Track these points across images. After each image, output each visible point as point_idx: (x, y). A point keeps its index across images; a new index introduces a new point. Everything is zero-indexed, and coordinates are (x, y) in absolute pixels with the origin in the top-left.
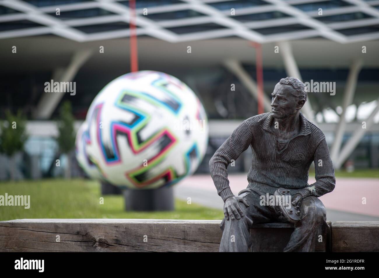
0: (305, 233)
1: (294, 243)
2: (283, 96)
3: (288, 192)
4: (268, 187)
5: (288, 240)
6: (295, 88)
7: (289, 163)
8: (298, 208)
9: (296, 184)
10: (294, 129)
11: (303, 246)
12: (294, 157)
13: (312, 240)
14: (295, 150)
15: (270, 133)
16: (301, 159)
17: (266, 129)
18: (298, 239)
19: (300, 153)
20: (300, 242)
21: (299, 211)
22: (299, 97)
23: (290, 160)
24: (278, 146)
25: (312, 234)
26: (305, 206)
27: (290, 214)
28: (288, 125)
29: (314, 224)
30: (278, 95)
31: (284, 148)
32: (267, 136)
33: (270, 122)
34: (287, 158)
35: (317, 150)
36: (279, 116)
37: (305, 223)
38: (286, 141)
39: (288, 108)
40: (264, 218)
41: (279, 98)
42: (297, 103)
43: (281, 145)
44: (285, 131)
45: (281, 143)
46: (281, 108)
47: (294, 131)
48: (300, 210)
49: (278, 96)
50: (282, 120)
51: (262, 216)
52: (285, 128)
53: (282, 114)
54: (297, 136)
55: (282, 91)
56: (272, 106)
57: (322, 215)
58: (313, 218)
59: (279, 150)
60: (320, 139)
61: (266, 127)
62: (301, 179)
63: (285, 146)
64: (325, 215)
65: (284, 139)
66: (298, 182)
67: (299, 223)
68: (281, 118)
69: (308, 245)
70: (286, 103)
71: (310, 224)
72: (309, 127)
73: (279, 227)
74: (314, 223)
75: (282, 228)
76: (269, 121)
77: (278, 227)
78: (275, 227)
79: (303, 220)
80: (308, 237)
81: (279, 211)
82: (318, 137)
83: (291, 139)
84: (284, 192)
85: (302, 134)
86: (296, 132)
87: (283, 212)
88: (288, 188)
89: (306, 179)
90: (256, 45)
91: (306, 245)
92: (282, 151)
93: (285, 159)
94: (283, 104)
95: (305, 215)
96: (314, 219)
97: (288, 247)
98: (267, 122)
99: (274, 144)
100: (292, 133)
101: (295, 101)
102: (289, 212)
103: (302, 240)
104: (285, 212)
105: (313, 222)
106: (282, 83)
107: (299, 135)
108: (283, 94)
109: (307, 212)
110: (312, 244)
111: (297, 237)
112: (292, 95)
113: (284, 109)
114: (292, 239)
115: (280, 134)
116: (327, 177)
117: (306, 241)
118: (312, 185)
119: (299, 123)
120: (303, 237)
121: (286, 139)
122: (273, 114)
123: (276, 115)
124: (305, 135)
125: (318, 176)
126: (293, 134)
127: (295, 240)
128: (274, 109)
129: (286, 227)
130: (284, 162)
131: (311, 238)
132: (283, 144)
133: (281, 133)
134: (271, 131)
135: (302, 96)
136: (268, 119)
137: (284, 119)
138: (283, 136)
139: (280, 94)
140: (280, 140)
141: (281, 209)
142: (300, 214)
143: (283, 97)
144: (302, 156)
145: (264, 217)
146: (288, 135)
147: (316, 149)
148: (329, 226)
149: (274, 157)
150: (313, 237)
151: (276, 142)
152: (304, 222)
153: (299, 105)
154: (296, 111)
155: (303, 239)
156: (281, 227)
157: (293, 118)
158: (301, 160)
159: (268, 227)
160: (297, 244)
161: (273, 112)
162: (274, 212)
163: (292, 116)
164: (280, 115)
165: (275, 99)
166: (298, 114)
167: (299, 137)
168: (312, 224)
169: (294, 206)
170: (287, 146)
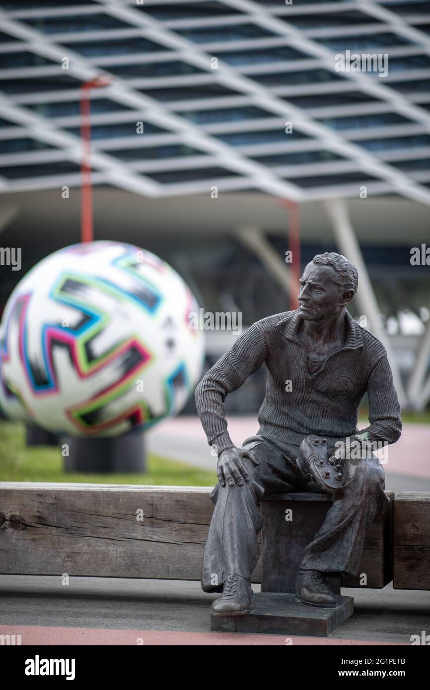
0: (350, 509)
1: (332, 525)
2: (319, 283)
3: (324, 442)
4: (290, 434)
5: (321, 521)
6: (338, 271)
7: (326, 394)
8: (339, 468)
9: (337, 429)
10: (336, 339)
11: (346, 532)
12: (334, 385)
13: (361, 522)
14: (337, 373)
15: (296, 344)
16: (346, 387)
17: (290, 337)
18: (338, 519)
19: (344, 379)
20: (341, 524)
21: (340, 474)
22: (345, 286)
23: (327, 390)
24: (309, 366)
25: (361, 512)
26: (351, 465)
27: (326, 478)
28: (325, 332)
29: (364, 496)
30: (310, 281)
31: (318, 369)
32: (292, 349)
33: (296, 327)
34: (323, 385)
35: (373, 374)
36: (311, 317)
37: (350, 493)
38: (322, 358)
39: (325, 303)
40: (283, 485)
41: (311, 287)
42: (340, 295)
43: (313, 364)
44: (321, 342)
45: (313, 361)
46: (315, 303)
47: (335, 341)
48: (342, 472)
49: (309, 283)
50: (316, 324)
51: (280, 480)
52: (321, 336)
53: (316, 313)
54: (340, 350)
55: (316, 275)
56: (300, 300)
57: (378, 481)
58: (363, 485)
59: (310, 373)
60: (378, 356)
61: (289, 334)
62: (346, 421)
63: (321, 366)
64: (382, 481)
65: (319, 354)
66: (341, 425)
67: (340, 494)
68: (315, 320)
69: (354, 530)
70: (323, 294)
71: (357, 494)
72: (361, 336)
73: (309, 500)
74: (364, 494)
75: (313, 502)
76: (295, 325)
77: (306, 500)
78: (301, 499)
79: (346, 488)
80: (354, 516)
81: (308, 473)
82: (375, 352)
83: (331, 355)
84: (317, 442)
85: (348, 347)
86: (338, 343)
87: (313, 474)
88: (323, 436)
89: (354, 422)
90: (290, 205)
91: (351, 529)
92: (315, 374)
93: (320, 387)
94: (317, 296)
95: (350, 480)
96: (365, 487)
97: (321, 532)
98: (292, 327)
99: (302, 363)
100: (332, 345)
101: (337, 293)
102: (324, 474)
103: (344, 521)
104: (317, 475)
105: (362, 492)
106: (317, 263)
107: (343, 348)
108: (319, 281)
109: (353, 475)
110: (360, 528)
111: (336, 517)
112: (333, 282)
113: (320, 305)
114: (328, 519)
115: (312, 347)
116: (389, 418)
117: (350, 523)
118: (363, 432)
119: (343, 329)
120: (347, 516)
121: (323, 354)
122: (301, 313)
123: (306, 314)
124: (354, 348)
125: (374, 416)
126: (333, 346)
127: (334, 522)
128: (304, 304)
129: (319, 499)
130: (318, 392)
131: (359, 518)
132: (317, 362)
133: (314, 344)
134: (297, 340)
135: (349, 284)
136: (293, 320)
137: (320, 322)
138: (318, 351)
139: (314, 280)
140: (313, 356)
141: (312, 470)
142: (343, 478)
143: (318, 285)
144: (348, 384)
145: (283, 482)
146: (326, 348)
147: (371, 372)
148: (389, 498)
149: (302, 384)
150: (363, 517)
151: (305, 361)
152: (348, 492)
153: (344, 299)
154: (338, 309)
155: (347, 519)
156: (311, 500)
157: (335, 320)
158: (346, 390)
159: (290, 499)
160: (336, 527)
161: (302, 310)
162: (301, 474)
163: (333, 317)
164: (312, 314)
165: (305, 287)
166: (342, 314)
167: (343, 351)
168: (361, 495)
169: (332, 465)
170: (324, 366)
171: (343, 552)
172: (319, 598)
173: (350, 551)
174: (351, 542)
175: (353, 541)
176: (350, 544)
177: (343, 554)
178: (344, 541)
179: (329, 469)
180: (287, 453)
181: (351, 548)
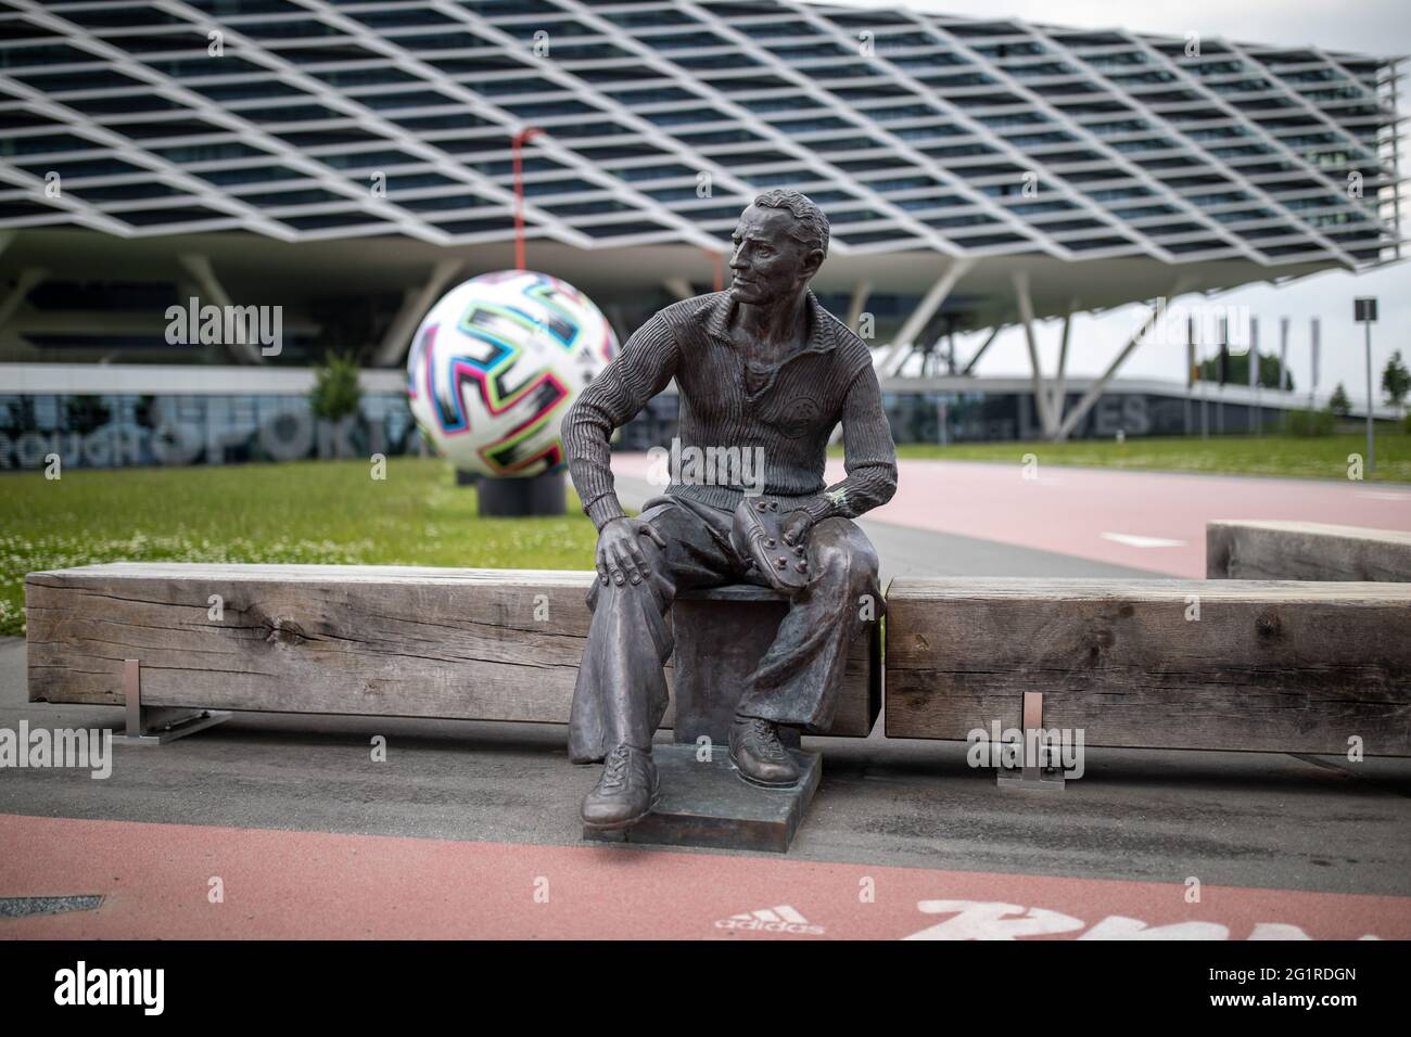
0: (820, 621)
1: (789, 646)
2: (765, 239)
3: (774, 506)
4: (718, 492)
6: (796, 218)
7: (775, 426)
8: (801, 551)
9: (794, 483)
10: (792, 337)
11: (814, 659)
12: (790, 412)
13: (839, 644)
14: (793, 392)
15: (727, 344)
16: (808, 415)
17: (717, 333)
18: (801, 636)
19: (805, 401)
20: (805, 645)
21: (803, 562)
22: (808, 243)
23: (778, 420)
24: (749, 381)
25: (840, 626)
26: (822, 546)
27: (780, 569)
28: (774, 324)
29: (846, 599)
30: (751, 236)
31: (764, 386)
32: (718, 355)
33: (726, 316)
34: (771, 412)
35: (851, 394)
36: (752, 297)
37: (820, 594)
38: (770, 368)
39: (776, 272)
40: (708, 576)
41: (753, 246)
42: (801, 260)
43: (755, 377)
44: (767, 341)
45: (755, 372)
46: (758, 272)
47: (790, 340)
48: (806, 558)
49: (749, 239)
50: (760, 309)
51: (701, 569)
52: (767, 332)
53: (760, 291)
54: (798, 354)
55: (761, 225)
56: (733, 268)
57: (869, 572)
58: (844, 581)
59: (750, 393)
60: (860, 364)
61: (715, 327)
62: (807, 469)
63: (768, 380)
64: (875, 572)
65: (766, 361)
66: (799, 476)
67: (804, 595)
68: (757, 303)
69: (828, 656)
70: (772, 259)
71: (833, 596)
72: (831, 332)
73: (749, 599)
74: (846, 596)
75: (756, 601)
76: (725, 313)
77: (744, 599)
78: (736, 598)
79: (814, 585)
80: (828, 633)
81: (747, 557)
82: (855, 358)
83: (784, 362)
84: (763, 506)
85: (811, 348)
86: (796, 343)
87: (758, 561)
88: (772, 495)
89: (819, 468)
91: (822, 654)
92: (758, 394)
93: (766, 415)
94: (760, 261)
95: (820, 572)
96: (847, 584)
97: (771, 655)
98: (719, 317)
99: (736, 377)
100: (786, 347)
101: (796, 256)
102: (776, 563)
103: (812, 640)
104: (764, 563)
105: (842, 593)
106: (762, 204)
107: (805, 351)
108: (765, 234)
109: (827, 565)
110: (837, 653)
111: (797, 632)
112: (789, 236)
113: (767, 277)
114: (782, 634)
115: (754, 350)
116: (878, 465)
117: (821, 644)
118: (835, 488)
119: (804, 320)
120: (815, 631)
121: (771, 362)
122: (736, 290)
123: (743, 293)
124: (822, 351)
125: (853, 461)
126: (789, 349)
127: (793, 640)
128: (739, 276)
129: (765, 598)
130: (764, 423)
131: (836, 635)
132: (762, 375)
133: (756, 344)
134: (728, 339)
135: (814, 241)
136: (722, 306)
137: (765, 307)
138: (762, 356)
139: (756, 232)
140: (754, 364)
141: (755, 555)
142: (808, 568)
143: (763, 242)
144: (811, 410)
145: (708, 572)
146: (776, 352)
147: (849, 390)
149: (736, 410)
150: (843, 635)
151: (743, 373)
152: (818, 592)
153: (806, 267)
154: (797, 283)
155: (815, 637)
156: (753, 599)
157: (791, 304)
158: (807, 421)
159: (720, 598)
160: (797, 650)
161: (737, 285)
163: (787, 298)
164: (754, 292)
165: (742, 246)
166: (803, 295)
167: (804, 356)
168: (839, 597)
169: (790, 545)
170: (772, 381)
171: (809, 693)
172: (770, 772)
173: (821, 690)
174: (823, 676)
175: (827, 673)
176: (820, 679)
177: (810, 695)
178: (811, 675)
179: (785, 553)
180: (713, 522)
181: (823, 686)
